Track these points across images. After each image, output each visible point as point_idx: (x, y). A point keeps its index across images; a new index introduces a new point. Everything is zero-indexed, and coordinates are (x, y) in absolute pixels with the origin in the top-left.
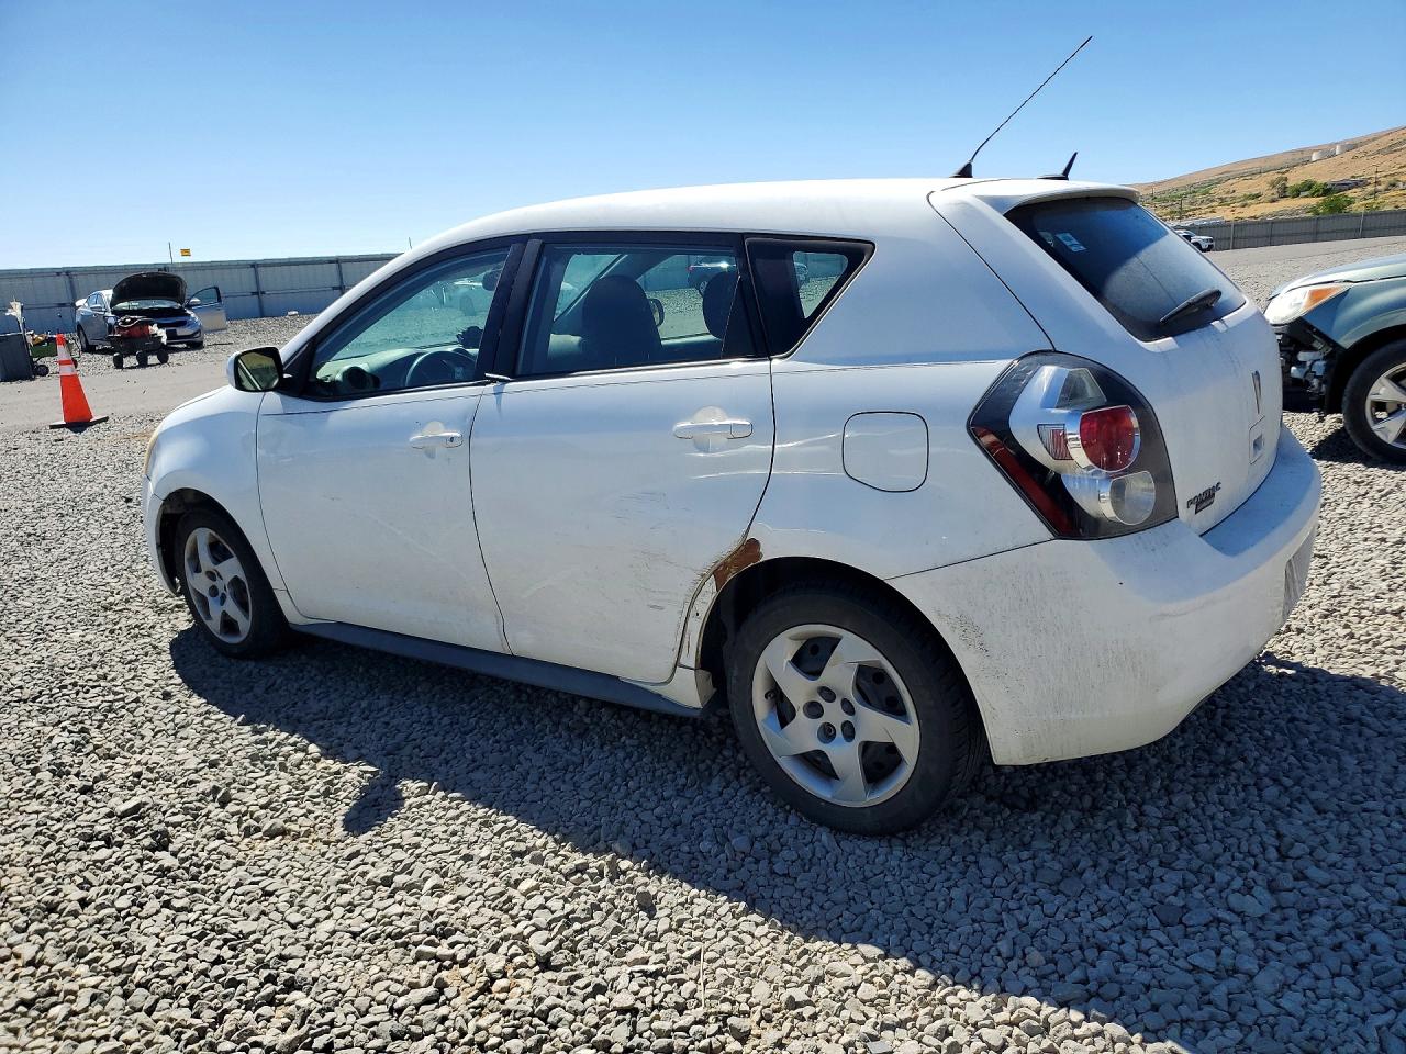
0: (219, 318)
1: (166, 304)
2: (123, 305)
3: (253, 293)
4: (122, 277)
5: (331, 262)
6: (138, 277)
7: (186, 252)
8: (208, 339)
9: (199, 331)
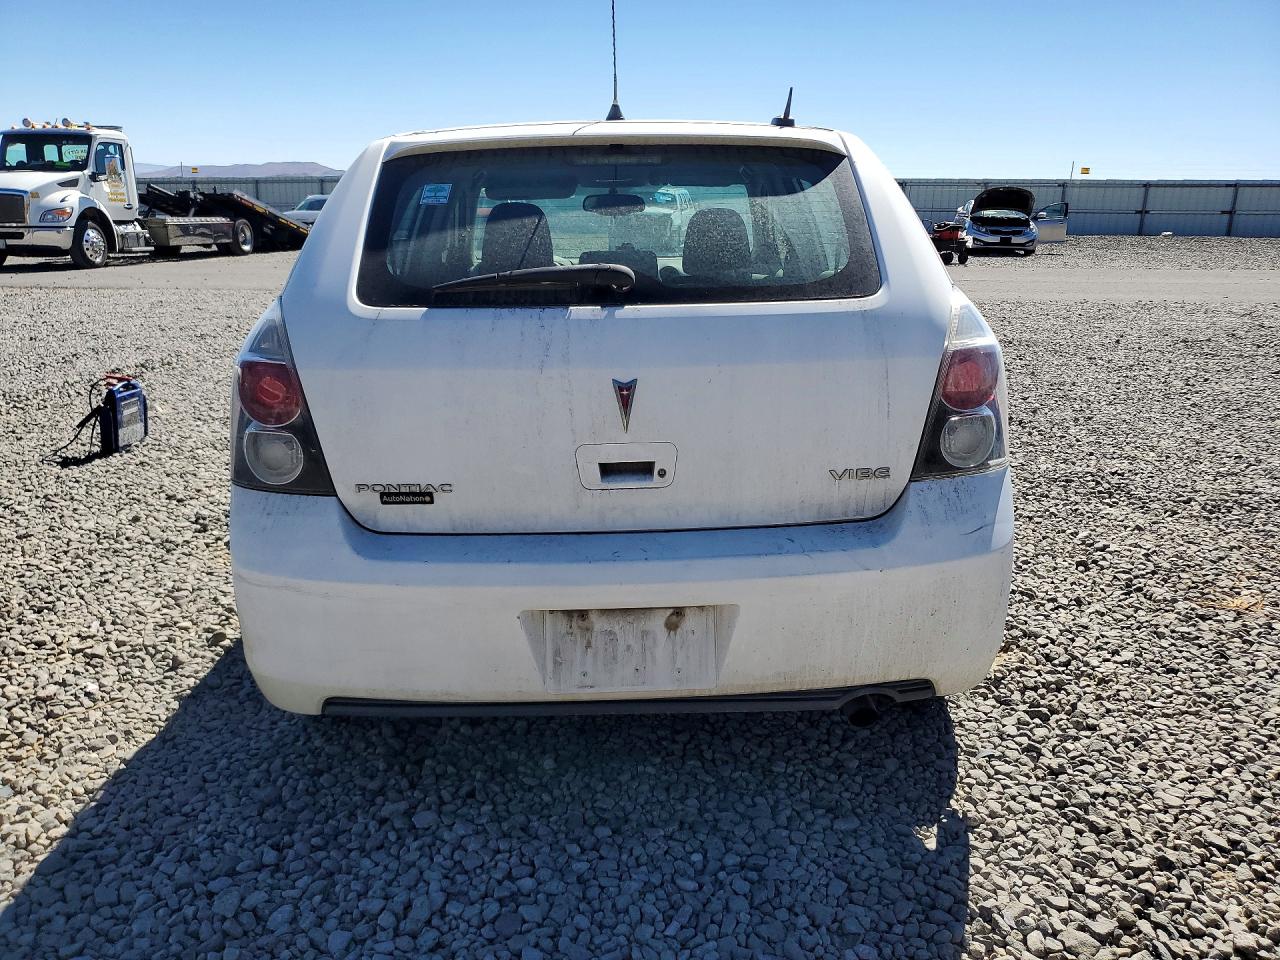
0: (1060, 231)
1: (1013, 214)
2: (989, 213)
3: (1137, 212)
4: (980, 190)
5: (1230, 186)
6: (996, 191)
7: (1086, 171)
8: (1039, 249)
9: (1033, 241)
